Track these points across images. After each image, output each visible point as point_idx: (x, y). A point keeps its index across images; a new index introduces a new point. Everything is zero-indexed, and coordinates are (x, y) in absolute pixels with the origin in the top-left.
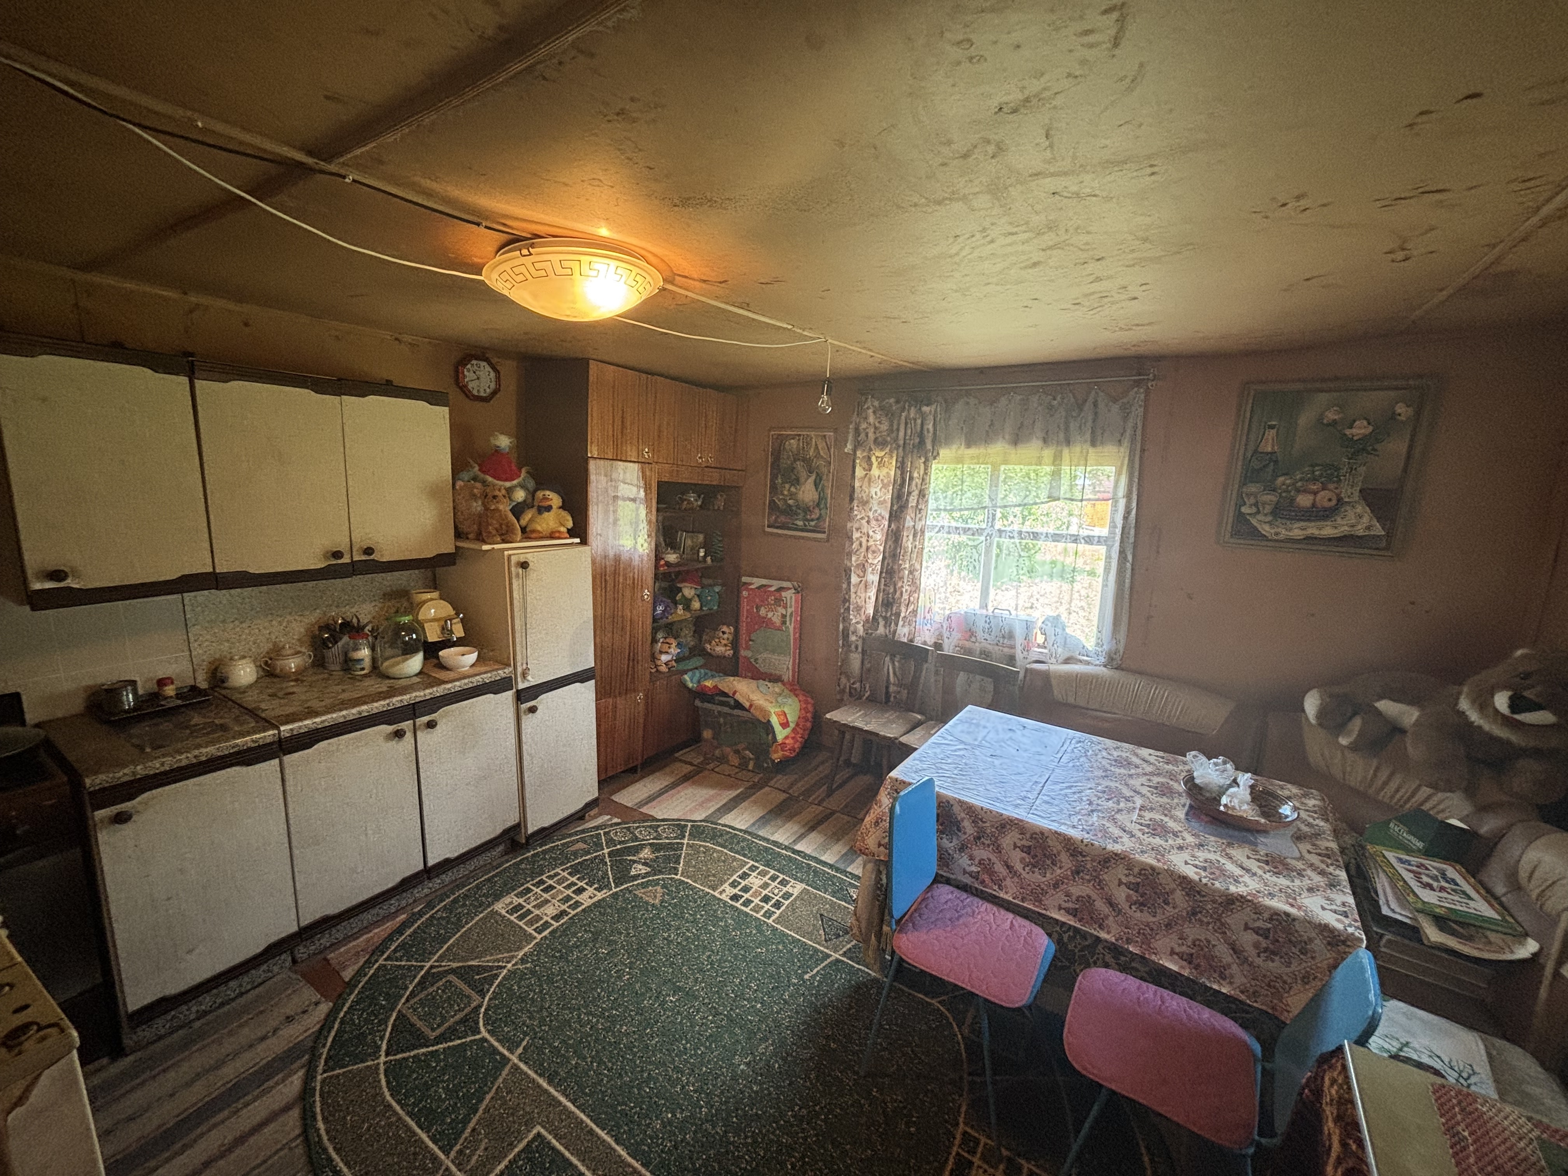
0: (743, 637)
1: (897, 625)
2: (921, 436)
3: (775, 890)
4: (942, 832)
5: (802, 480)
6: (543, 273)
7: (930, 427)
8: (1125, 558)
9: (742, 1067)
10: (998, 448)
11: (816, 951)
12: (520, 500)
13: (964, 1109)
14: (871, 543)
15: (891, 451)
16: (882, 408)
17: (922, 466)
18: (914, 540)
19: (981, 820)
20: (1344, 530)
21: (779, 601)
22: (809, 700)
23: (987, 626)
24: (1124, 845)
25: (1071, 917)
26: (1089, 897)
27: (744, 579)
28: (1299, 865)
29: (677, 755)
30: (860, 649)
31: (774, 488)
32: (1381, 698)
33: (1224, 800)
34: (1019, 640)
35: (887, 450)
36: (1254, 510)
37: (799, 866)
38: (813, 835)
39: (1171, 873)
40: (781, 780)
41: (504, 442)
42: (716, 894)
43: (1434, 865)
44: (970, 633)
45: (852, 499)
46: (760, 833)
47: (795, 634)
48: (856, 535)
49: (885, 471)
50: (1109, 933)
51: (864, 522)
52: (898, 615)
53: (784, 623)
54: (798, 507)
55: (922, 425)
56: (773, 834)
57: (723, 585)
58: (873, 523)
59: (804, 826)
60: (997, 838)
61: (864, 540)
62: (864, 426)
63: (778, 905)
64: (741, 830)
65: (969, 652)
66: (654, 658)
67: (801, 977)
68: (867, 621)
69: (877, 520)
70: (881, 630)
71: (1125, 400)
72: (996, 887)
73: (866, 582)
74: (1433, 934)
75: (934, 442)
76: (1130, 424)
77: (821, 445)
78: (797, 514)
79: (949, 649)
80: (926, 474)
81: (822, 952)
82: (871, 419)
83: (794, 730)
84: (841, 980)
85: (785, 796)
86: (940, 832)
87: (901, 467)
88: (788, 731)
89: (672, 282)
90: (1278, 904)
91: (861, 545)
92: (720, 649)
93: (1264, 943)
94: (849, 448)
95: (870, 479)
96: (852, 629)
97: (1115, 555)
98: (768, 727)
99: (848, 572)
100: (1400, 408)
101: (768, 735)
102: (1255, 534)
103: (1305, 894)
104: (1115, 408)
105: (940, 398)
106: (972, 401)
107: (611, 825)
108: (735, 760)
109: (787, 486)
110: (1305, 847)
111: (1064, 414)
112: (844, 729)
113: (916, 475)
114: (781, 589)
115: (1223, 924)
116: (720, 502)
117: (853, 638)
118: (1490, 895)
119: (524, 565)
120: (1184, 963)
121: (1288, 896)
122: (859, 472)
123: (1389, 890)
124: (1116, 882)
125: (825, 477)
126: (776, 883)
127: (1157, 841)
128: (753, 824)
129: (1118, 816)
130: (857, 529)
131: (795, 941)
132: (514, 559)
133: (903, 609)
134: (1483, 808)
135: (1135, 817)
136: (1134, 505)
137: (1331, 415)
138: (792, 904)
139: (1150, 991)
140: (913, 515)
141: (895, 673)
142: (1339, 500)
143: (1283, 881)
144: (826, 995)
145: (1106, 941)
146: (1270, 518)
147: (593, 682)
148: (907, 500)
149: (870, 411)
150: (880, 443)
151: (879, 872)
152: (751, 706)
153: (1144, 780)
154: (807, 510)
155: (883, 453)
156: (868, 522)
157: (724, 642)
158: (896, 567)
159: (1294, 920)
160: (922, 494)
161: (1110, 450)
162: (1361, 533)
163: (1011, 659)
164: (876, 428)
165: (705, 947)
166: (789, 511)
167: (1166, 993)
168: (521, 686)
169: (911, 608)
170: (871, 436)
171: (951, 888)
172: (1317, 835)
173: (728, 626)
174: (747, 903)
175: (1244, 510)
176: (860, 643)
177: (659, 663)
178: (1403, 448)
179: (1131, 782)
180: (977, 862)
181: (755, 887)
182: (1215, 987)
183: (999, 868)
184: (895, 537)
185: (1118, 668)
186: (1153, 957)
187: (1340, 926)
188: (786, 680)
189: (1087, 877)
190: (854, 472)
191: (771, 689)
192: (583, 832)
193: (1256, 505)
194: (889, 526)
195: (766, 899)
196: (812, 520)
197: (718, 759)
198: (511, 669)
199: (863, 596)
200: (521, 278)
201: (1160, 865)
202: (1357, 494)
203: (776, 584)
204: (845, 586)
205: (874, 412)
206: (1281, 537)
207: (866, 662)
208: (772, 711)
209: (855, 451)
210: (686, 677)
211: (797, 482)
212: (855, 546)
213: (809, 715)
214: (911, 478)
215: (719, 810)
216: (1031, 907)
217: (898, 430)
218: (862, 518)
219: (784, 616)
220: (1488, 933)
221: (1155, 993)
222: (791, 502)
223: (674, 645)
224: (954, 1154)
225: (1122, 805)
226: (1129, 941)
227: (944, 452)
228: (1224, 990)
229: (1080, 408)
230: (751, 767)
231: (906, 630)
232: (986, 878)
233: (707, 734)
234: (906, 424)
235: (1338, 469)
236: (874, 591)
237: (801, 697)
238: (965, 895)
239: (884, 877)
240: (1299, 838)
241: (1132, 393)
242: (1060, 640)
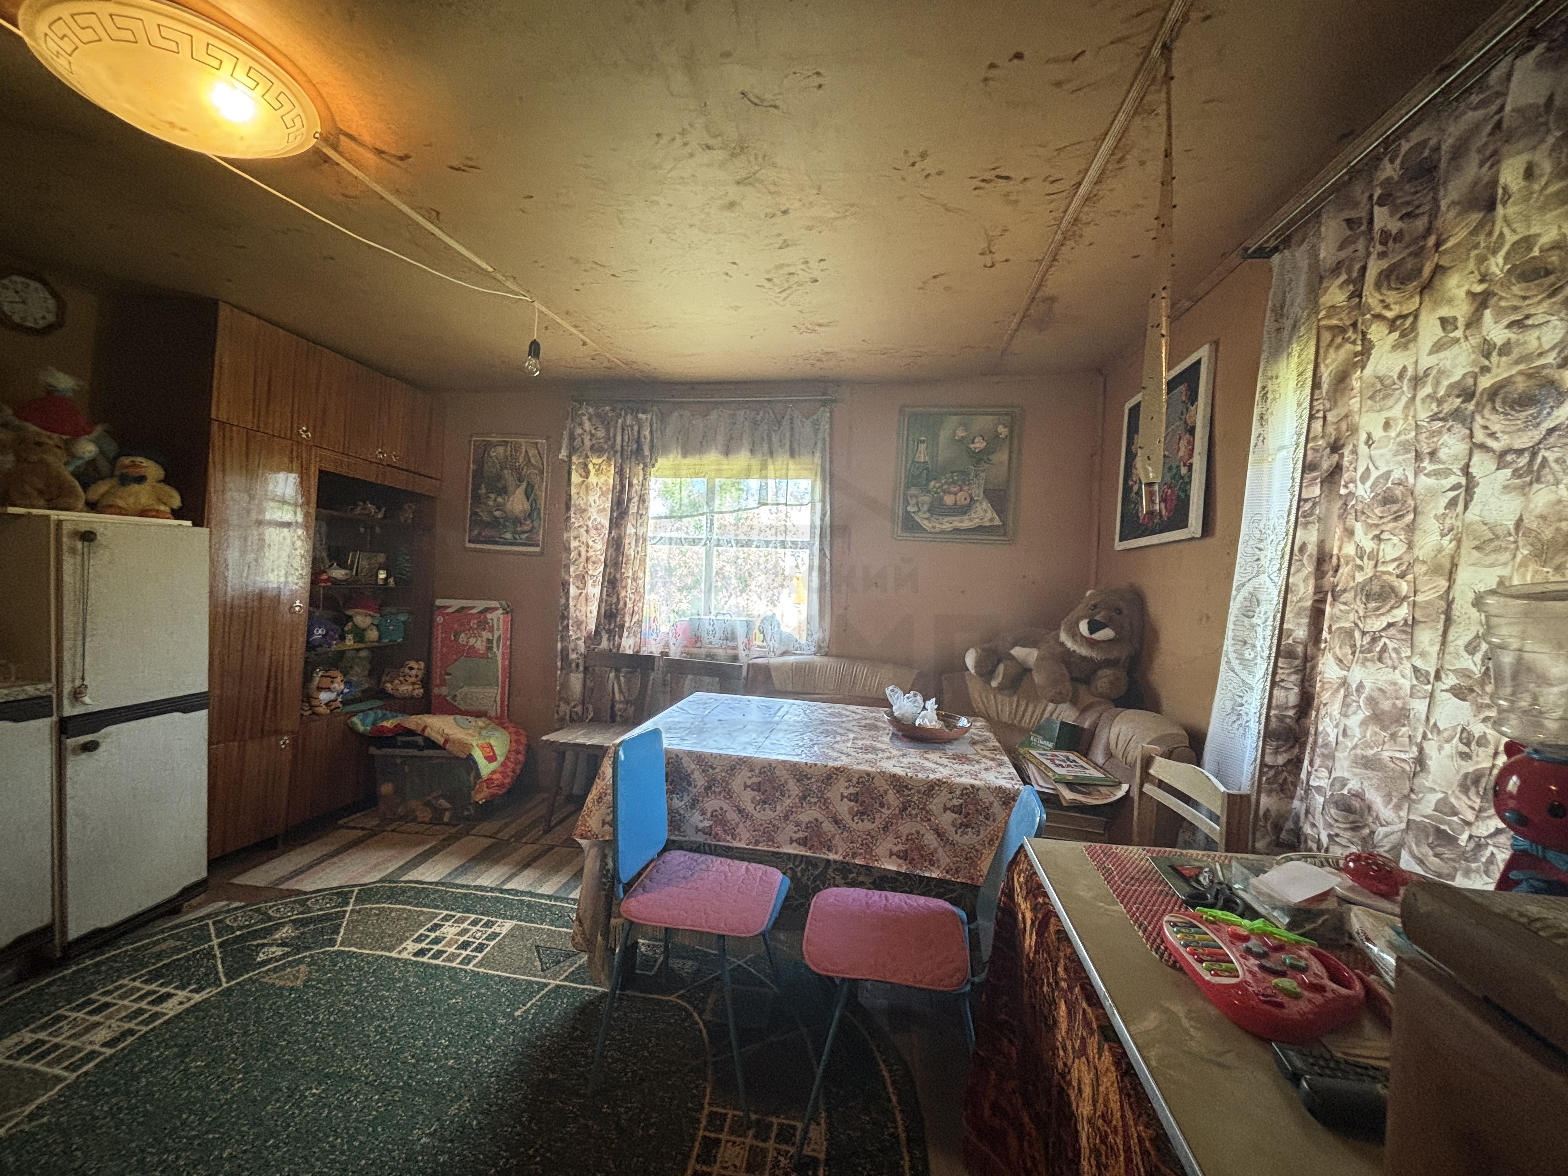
0: (437, 671)
1: (621, 637)
2: (638, 441)
3: (477, 934)
4: (672, 792)
5: (511, 489)
6: (129, 36)
7: (647, 433)
8: (825, 554)
9: (424, 1140)
10: (712, 459)
11: (530, 983)
12: (88, 456)
13: (708, 1091)
14: (591, 554)
15: (609, 459)
16: (598, 415)
17: (641, 472)
18: (636, 546)
19: (711, 767)
20: (976, 522)
21: (483, 624)
22: (521, 731)
23: (711, 628)
24: (843, 761)
25: (802, 847)
26: (817, 820)
27: (439, 602)
28: (977, 758)
29: (340, 822)
30: (581, 668)
31: (477, 499)
32: (1014, 645)
33: (917, 724)
34: (741, 640)
35: (605, 458)
36: (916, 509)
37: (509, 904)
38: (526, 873)
39: (882, 774)
40: (487, 827)
41: (64, 382)
42: (394, 954)
43: (1061, 754)
44: (696, 639)
45: (568, 507)
46: (458, 881)
47: (503, 663)
48: (574, 544)
49: (603, 478)
50: (836, 853)
51: (582, 530)
52: (622, 627)
53: (489, 649)
54: (506, 519)
55: (639, 432)
56: (475, 880)
57: (410, 613)
58: (593, 532)
59: (515, 866)
60: (728, 784)
61: (583, 549)
62: (579, 431)
63: (480, 948)
64: (431, 883)
65: (696, 656)
66: (308, 698)
67: (511, 1015)
68: (589, 637)
69: (597, 529)
70: (604, 644)
71: (815, 417)
72: (729, 838)
73: (587, 595)
74: (1068, 795)
75: (652, 447)
76: (820, 436)
77: (532, 452)
78: (505, 526)
79: (675, 653)
80: (645, 479)
81: (537, 983)
82: (587, 425)
83: (504, 764)
84: (562, 1005)
85: (490, 841)
86: (670, 792)
87: (620, 472)
88: (494, 766)
89: (335, 147)
90: (967, 780)
91: (579, 554)
92: (405, 689)
93: (960, 819)
94: (563, 454)
95: (587, 487)
96: (572, 646)
97: (816, 552)
98: (470, 762)
99: (565, 585)
100: (1001, 429)
101: (469, 774)
102: (920, 528)
103: (983, 772)
104: (808, 423)
105: (655, 408)
106: (687, 413)
107: (228, 911)
108: (425, 815)
109: (493, 496)
110: (978, 747)
111: (766, 427)
112: (562, 750)
113: (635, 482)
114: (487, 610)
115: (927, 812)
116: (407, 514)
117: (573, 656)
118: (1096, 766)
119: (88, 537)
120: (901, 861)
121: (971, 774)
122: (575, 478)
123: (1036, 774)
124: (839, 797)
125: (536, 487)
126: (478, 927)
127: (870, 756)
128: (450, 874)
129: (836, 745)
130: (575, 538)
131: (503, 980)
132: (67, 528)
133: (627, 619)
134: (1083, 711)
135: (850, 744)
136: (828, 507)
137: (960, 433)
138: (499, 944)
139: (876, 896)
140: (634, 522)
141: (621, 691)
142: (972, 499)
143: (966, 767)
144: (543, 1026)
145: (836, 862)
146: (927, 515)
147: (204, 713)
148: (628, 506)
149: (585, 418)
150: (597, 450)
151: (604, 857)
152: (446, 741)
153: (854, 723)
154: (517, 521)
155: (600, 461)
156: (587, 531)
157: (413, 679)
158: (618, 576)
159: (978, 790)
160: (642, 500)
161: (806, 459)
162: (988, 524)
163: (735, 658)
164: (592, 435)
165: (373, 1017)
166: (495, 523)
167: (890, 894)
168: (69, 711)
169: (635, 619)
170: (588, 443)
171: (684, 852)
172: (986, 741)
173: (417, 661)
174: (438, 954)
175: (909, 509)
176: (581, 661)
177: (315, 703)
178: (1005, 457)
179: (844, 725)
180: (709, 815)
181: (449, 937)
182: (927, 874)
183: (732, 816)
184: (616, 545)
185: (826, 655)
186: (876, 864)
187: (1009, 786)
188: (493, 714)
189: (813, 800)
190: (569, 480)
191: (473, 723)
192: (177, 926)
193: (917, 504)
194: (610, 533)
195: (465, 945)
196: (524, 532)
197: (401, 818)
198: (52, 685)
199: (583, 609)
200: (88, 35)
201: (874, 769)
202: (982, 495)
203: (480, 605)
204: (563, 601)
205: (590, 420)
206: (937, 530)
207: (588, 681)
208: (474, 744)
209: (570, 457)
210: (355, 719)
211: (504, 491)
212: (573, 555)
213: (521, 748)
214: (631, 485)
215: (400, 868)
216: (765, 848)
217: (615, 436)
218: (580, 526)
219: (489, 641)
220: (1100, 788)
221: (880, 896)
222: (497, 513)
223: (339, 679)
224: (699, 1139)
225: (838, 739)
226: (854, 855)
227: (661, 462)
228: (934, 876)
229: (779, 423)
230: (446, 819)
231: (631, 642)
232: (719, 830)
233: (386, 788)
234: (623, 430)
235: (968, 475)
236: (596, 604)
237: (513, 730)
238: (697, 856)
239: (610, 861)
240: (974, 743)
241: (819, 413)
242: (776, 637)
